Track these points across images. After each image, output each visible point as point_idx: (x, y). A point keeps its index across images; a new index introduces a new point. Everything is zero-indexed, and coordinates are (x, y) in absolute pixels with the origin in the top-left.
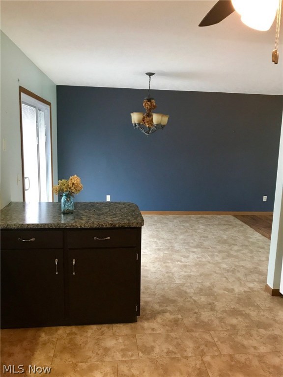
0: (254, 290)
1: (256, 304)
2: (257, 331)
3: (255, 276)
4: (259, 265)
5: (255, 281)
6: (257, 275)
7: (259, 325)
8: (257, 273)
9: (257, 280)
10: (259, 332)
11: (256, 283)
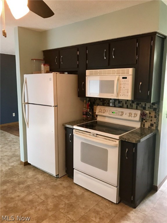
0: (14, 166)
1: (16, 173)
2: (19, 187)
3: (14, 159)
4: (15, 152)
5: (14, 161)
6: (15, 158)
7: (19, 183)
8: (15, 157)
9: (15, 160)
10: (20, 187)
11: (15, 162)
